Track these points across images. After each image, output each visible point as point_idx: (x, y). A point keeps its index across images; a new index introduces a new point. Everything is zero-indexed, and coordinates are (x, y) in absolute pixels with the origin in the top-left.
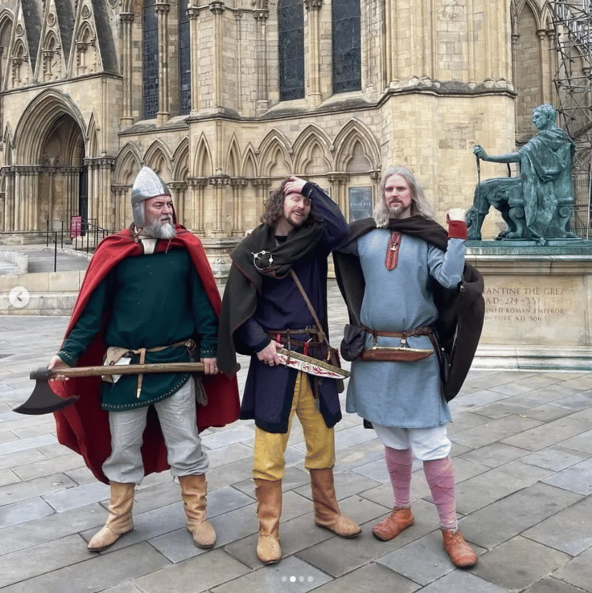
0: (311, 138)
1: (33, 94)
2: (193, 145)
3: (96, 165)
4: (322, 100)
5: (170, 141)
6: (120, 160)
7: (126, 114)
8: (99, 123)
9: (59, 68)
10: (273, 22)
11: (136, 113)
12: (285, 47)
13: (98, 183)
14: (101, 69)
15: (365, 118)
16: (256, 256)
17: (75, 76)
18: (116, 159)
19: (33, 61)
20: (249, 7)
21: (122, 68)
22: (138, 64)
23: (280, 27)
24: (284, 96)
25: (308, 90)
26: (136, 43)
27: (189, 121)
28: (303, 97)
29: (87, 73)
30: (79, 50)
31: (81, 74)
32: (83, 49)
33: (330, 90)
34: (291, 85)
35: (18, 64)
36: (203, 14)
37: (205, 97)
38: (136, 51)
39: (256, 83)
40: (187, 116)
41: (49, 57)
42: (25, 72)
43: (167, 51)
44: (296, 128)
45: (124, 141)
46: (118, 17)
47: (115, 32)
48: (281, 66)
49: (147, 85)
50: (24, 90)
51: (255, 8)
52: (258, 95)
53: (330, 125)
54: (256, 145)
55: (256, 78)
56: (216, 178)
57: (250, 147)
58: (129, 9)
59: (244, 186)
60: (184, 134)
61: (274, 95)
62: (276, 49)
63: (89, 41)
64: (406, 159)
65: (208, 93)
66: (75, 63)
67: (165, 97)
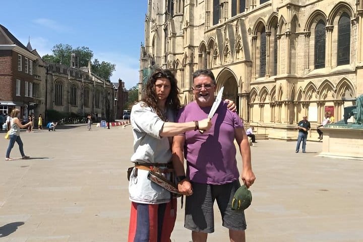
0: (327, 86)
1: (220, 69)
2: (277, 89)
3: (242, 96)
4: (332, 69)
5: (269, 87)
6: (251, 95)
7: (253, 76)
8: (243, 80)
9: (229, 59)
10: (313, 36)
11: (257, 76)
13: (243, 102)
14: (244, 59)
15: (350, 77)
17: (235, 62)
18: (249, 93)
19: (221, 57)
20: (302, 31)
22: (258, 56)
23: (316, 38)
24: (317, 67)
25: (326, 65)
26: (258, 47)
27: (276, 79)
28: (324, 67)
29: (240, 61)
30: (237, 52)
32: (238, 52)
33: (336, 64)
34: (320, 62)
35: (215, 58)
36: (282, 37)
37: (283, 71)
38: (258, 51)
39: (304, 62)
40: (275, 77)
41: (226, 56)
42: (218, 61)
43: (270, 50)
45: (252, 87)
46: (251, 37)
47: (250, 44)
48: (316, 55)
49: (262, 64)
50: (218, 68)
51: (306, 32)
52: (305, 68)
53: (334, 80)
54: (304, 88)
56: (286, 102)
57: (301, 88)
58: (255, 35)
60: (274, 84)
61: (312, 67)
63: (240, 48)
66: (235, 57)
67: (268, 68)
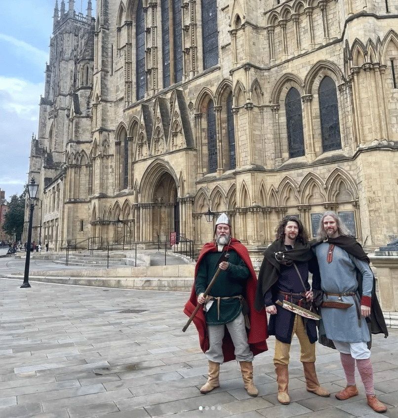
0: (311, 180)
1: (149, 162)
2: (238, 187)
3: (184, 201)
4: (316, 156)
5: (225, 186)
6: (197, 198)
7: (200, 171)
8: (185, 177)
9: (162, 147)
10: (283, 111)
11: (205, 170)
12: (291, 125)
13: (185, 212)
14: (185, 146)
15: (345, 167)
16: (276, 254)
17: (171, 151)
18: (195, 197)
19: (149, 144)
20: (267, 104)
21: (197, 144)
22: (205, 141)
23: (287, 114)
24: (292, 155)
25: (307, 151)
26: (203, 129)
27: (235, 174)
28: (304, 155)
29: (178, 148)
30: (173, 136)
31: (174, 149)
32: (175, 135)
33: (321, 150)
34: (296, 147)
35: (141, 146)
36: (241, 111)
37: (244, 159)
38: (204, 134)
39: (274, 148)
40: (233, 171)
41: (157, 141)
42: (145, 150)
43: (221, 133)
44: (301, 175)
45: (199, 186)
46: (194, 116)
47: (192, 124)
48: (289, 137)
49: (211, 153)
50: (144, 160)
51: (271, 104)
52: (276, 156)
53: (323, 172)
54: (276, 186)
55: (274, 145)
56: (253, 208)
57: (272, 187)
58: (199, 111)
59: (270, 212)
60: (233, 181)
61: (286, 155)
62: (285, 127)
63: (178, 130)
64: (374, 193)
65: (246, 157)
66: (171, 143)
67: (221, 159)
